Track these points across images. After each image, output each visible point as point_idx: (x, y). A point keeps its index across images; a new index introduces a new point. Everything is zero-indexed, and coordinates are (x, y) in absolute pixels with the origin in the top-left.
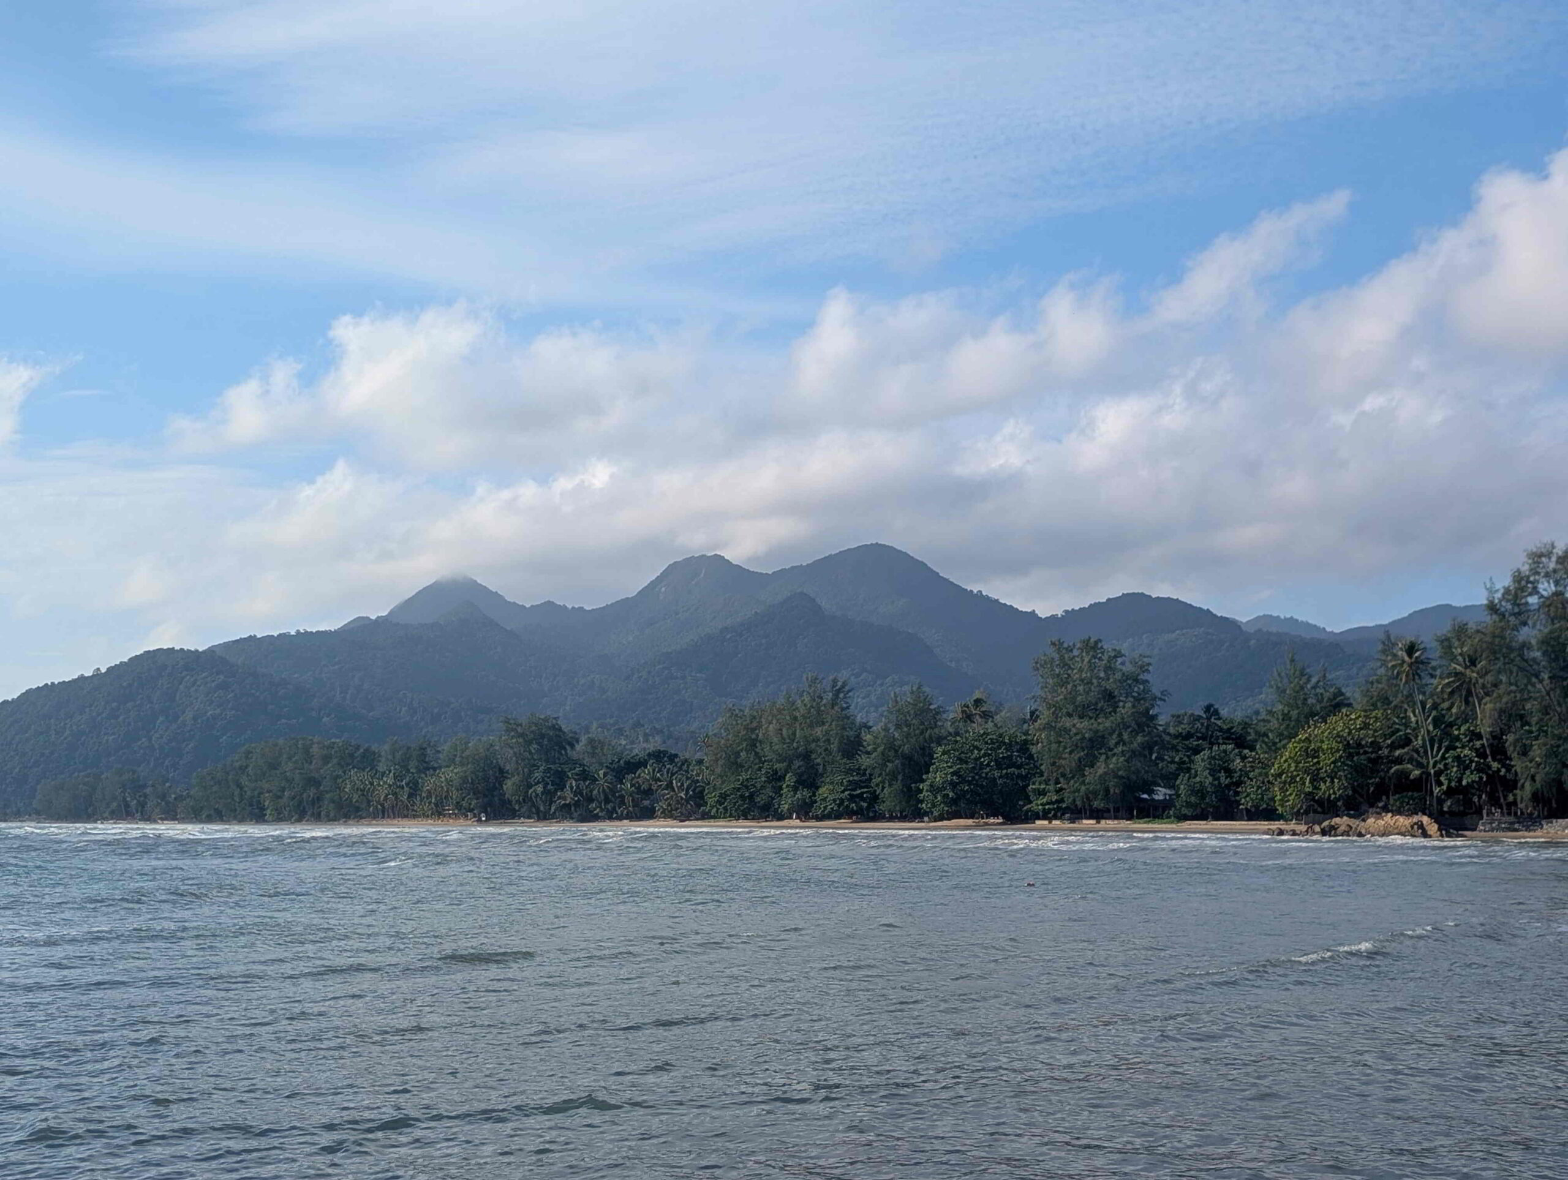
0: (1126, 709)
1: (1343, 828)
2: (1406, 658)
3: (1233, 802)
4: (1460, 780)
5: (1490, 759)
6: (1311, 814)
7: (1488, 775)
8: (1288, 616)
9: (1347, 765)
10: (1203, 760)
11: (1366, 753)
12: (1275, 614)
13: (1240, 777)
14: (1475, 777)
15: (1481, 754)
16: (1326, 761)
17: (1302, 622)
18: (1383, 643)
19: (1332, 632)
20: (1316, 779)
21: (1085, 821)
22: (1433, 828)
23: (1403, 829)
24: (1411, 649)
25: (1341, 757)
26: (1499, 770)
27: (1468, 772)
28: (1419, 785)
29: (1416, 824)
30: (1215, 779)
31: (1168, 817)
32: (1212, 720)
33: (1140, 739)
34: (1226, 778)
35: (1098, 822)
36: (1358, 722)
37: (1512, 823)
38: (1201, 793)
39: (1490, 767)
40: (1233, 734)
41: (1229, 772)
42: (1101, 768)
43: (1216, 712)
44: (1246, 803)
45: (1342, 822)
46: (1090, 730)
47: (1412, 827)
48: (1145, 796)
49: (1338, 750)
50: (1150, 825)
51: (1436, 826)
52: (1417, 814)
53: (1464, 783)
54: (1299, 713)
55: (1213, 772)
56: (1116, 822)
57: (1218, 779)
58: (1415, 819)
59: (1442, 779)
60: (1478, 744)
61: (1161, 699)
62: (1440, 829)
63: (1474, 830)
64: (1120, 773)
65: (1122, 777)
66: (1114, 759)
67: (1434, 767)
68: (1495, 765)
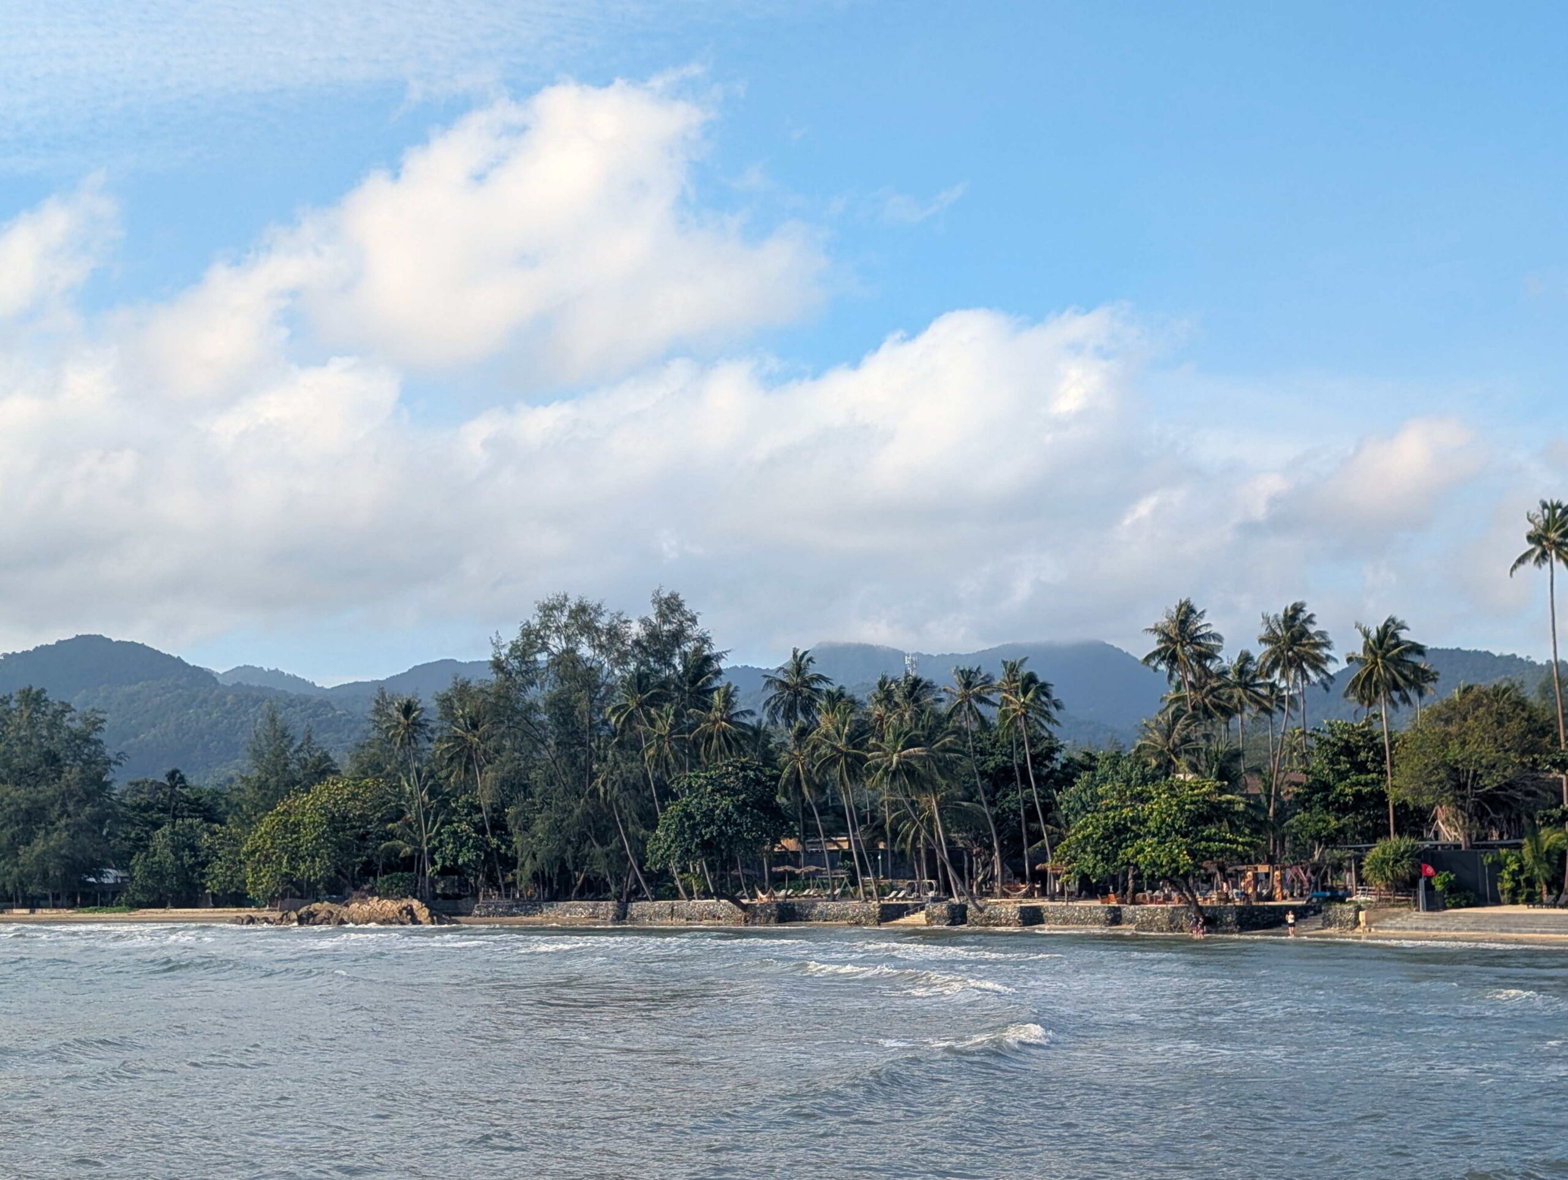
0: (72, 774)
1: (322, 915)
2: (402, 718)
3: (197, 885)
4: (455, 860)
5: (489, 835)
6: (288, 900)
7: (486, 852)
8: (272, 668)
9: (331, 842)
10: (164, 836)
11: (353, 827)
12: (257, 666)
13: (207, 856)
14: (472, 855)
15: (481, 831)
16: (307, 836)
17: (289, 675)
18: (377, 702)
19: (322, 688)
20: (294, 857)
21: (16, 911)
22: (423, 913)
23: (391, 915)
24: (408, 709)
25: (324, 832)
26: (499, 847)
27: (464, 850)
28: (409, 864)
29: (404, 908)
30: (177, 859)
31: (118, 905)
32: (177, 789)
33: (88, 809)
34: (191, 857)
35: (32, 912)
36: (346, 792)
37: (511, 907)
38: (158, 874)
39: (488, 844)
40: (200, 805)
41: (194, 849)
42: (39, 846)
43: (182, 778)
44: (212, 887)
45: (321, 907)
46: (28, 799)
47: (401, 912)
48: (92, 880)
49: (321, 824)
50: (97, 915)
51: (427, 911)
52: (406, 897)
53: (460, 861)
54: (278, 781)
55: (176, 850)
56: (55, 911)
57: (181, 858)
58: (405, 903)
59: (436, 857)
60: (476, 818)
61: (116, 763)
62: (431, 915)
63: (469, 915)
64: (63, 852)
65: (65, 857)
66: (55, 835)
67: (428, 844)
68: (494, 842)
